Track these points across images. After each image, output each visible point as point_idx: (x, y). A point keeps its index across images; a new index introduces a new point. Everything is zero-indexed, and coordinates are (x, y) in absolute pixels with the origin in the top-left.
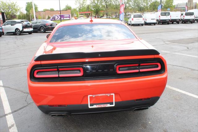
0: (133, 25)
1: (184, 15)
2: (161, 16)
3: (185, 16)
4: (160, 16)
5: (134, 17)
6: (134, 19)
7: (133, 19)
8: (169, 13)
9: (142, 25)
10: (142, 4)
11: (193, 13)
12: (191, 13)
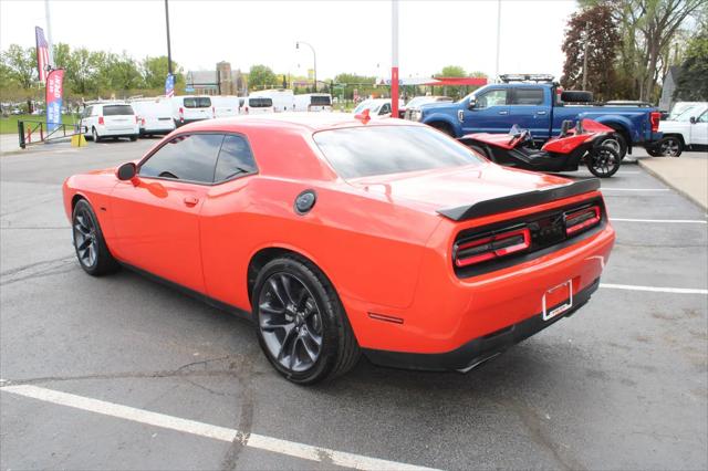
0: (103, 139)
1: (246, 104)
2: (184, 108)
3: (250, 108)
4: (181, 110)
5: (105, 113)
6: (106, 118)
7: (101, 121)
8: (208, 99)
9: (133, 138)
10: (87, 72)
11: (270, 100)
12: (263, 100)
